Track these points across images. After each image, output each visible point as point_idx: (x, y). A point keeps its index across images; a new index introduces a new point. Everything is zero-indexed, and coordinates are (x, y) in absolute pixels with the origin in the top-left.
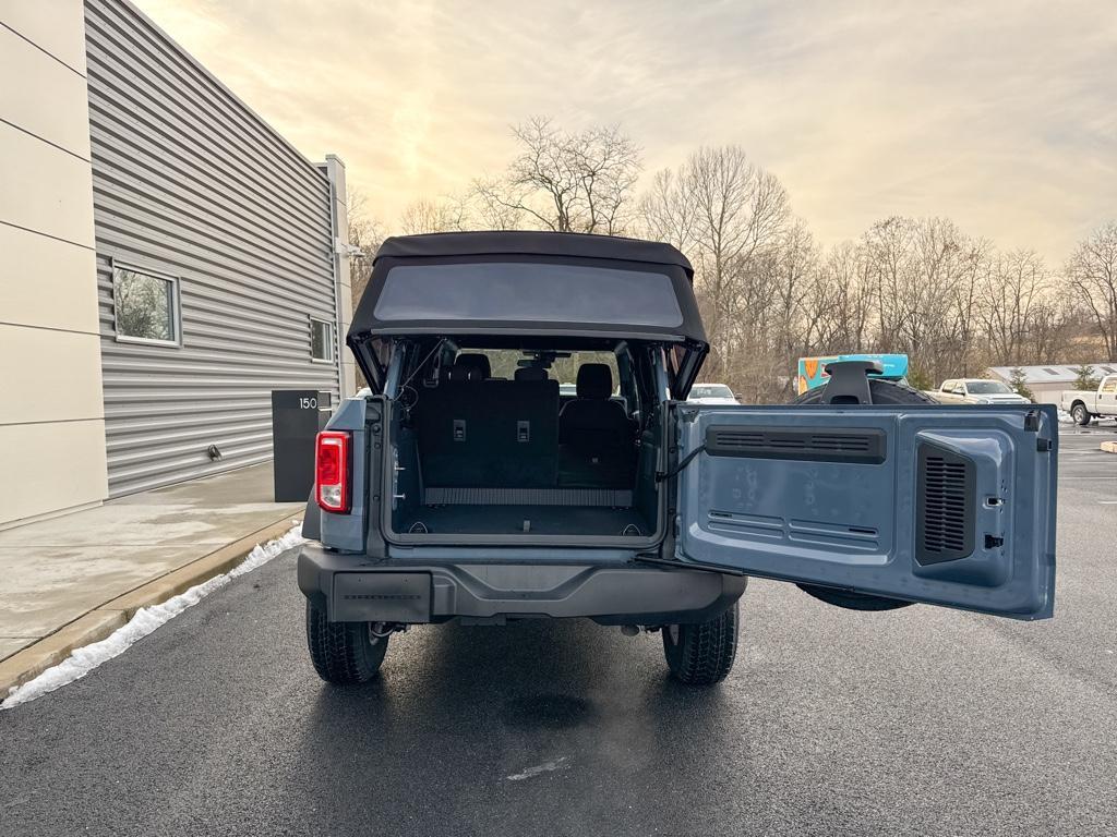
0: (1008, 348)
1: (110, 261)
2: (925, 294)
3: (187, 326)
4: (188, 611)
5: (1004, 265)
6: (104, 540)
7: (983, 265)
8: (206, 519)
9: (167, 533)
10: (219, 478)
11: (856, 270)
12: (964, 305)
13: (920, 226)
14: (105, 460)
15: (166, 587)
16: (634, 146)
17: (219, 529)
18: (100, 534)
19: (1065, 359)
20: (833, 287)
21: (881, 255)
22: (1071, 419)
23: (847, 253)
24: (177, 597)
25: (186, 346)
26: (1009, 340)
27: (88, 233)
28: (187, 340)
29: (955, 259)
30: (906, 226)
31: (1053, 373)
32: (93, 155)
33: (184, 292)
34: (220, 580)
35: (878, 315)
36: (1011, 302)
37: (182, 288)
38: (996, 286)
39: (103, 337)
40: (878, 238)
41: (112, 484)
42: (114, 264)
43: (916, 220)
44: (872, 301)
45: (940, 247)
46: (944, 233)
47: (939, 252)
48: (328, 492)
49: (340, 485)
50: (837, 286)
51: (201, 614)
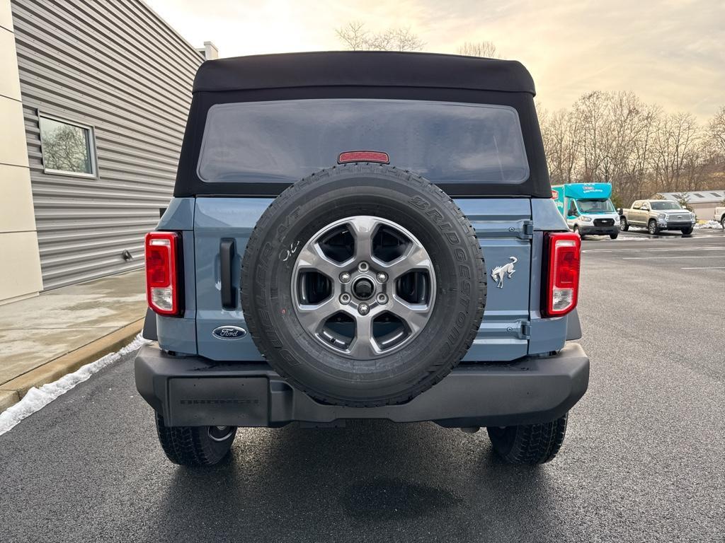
0: (670, 180)
1: (36, 112)
2: (614, 144)
3: (101, 163)
4: (79, 386)
5: (669, 124)
6: (28, 324)
7: (654, 124)
8: (110, 306)
9: (77, 318)
10: (131, 274)
11: (568, 129)
12: (641, 152)
13: (613, 98)
14: (38, 263)
15: (60, 367)
16: (420, 42)
17: (119, 314)
18: (27, 319)
19: (707, 187)
20: (552, 140)
21: (586, 117)
22: (721, 227)
23: (563, 117)
24: (70, 375)
25: (101, 178)
26: (670, 175)
27: (16, 89)
28: (102, 173)
29: (636, 119)
30: (603, 97)
31: (701, 196)
32: (15, 27)
33: (98, 138)
34: (111, 358)
35: (583, 159)
36: (672, 149)
37: (96, 134)
38: (662, 138)
39: (32, 169)
40: (584, 106)
41: (45, 280)
42: (40, 114)
43: (610, 93)
44: (579, 150)
45: (626, 112)
46: (629, 102)
47: (625, 115)
48: (160, 294)
49: (171, 287)
50: (556, 140)
51: (88, 390)
